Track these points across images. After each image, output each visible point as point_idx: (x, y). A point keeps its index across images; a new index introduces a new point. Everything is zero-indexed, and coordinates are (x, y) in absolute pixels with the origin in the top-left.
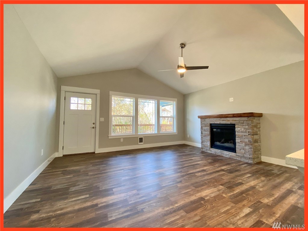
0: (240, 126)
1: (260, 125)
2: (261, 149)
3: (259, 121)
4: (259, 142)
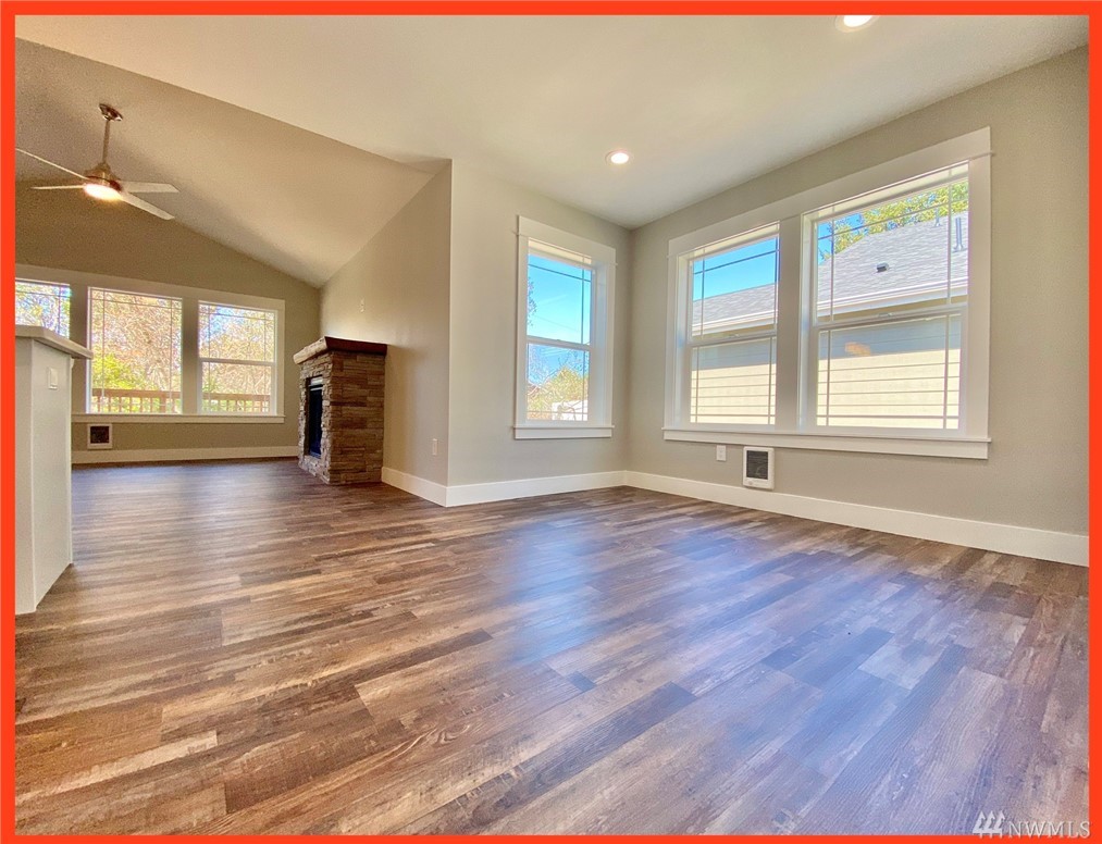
1: (381, 377)
2: (381, 447)
3: (376, 368)
4: (370, 425)
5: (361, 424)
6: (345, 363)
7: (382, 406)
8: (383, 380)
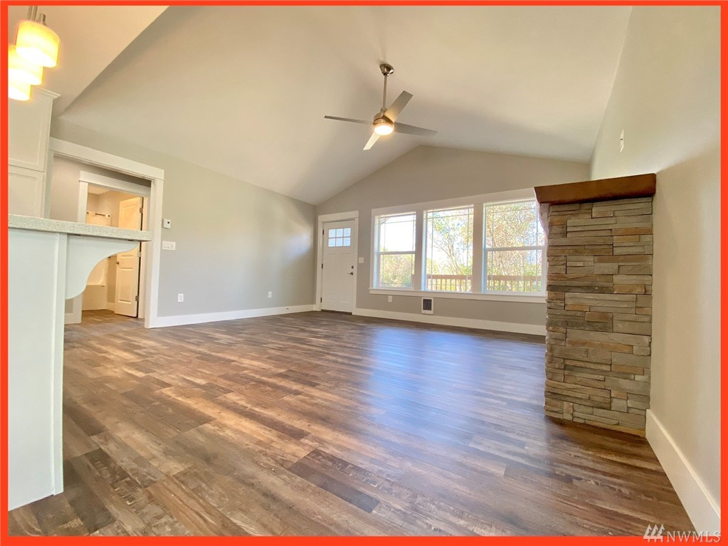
1: (647, 238)
2: (645, 370)
3: (634, 223)
4: (619, 326)
5: (603, 323)
6: (570, 223)
7: (647, 293)
8: (651, 244)
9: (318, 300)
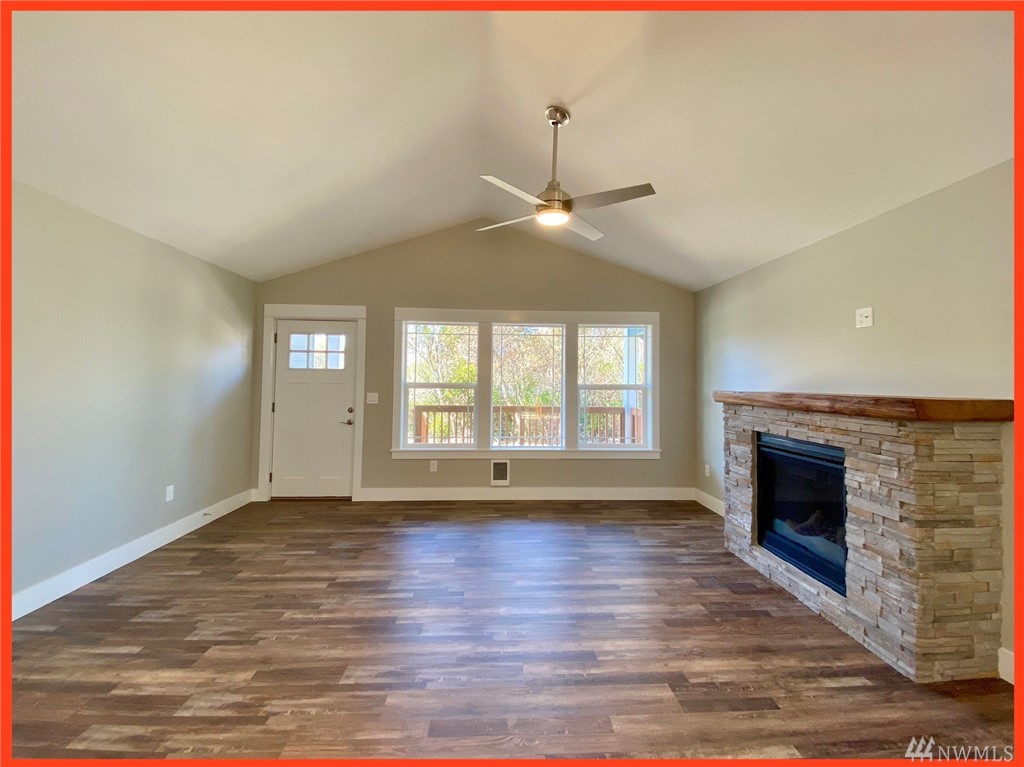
0: (863, 465)
1: (998, 466)
3: (988, 447)
4: (979, 564)
5: (966, 563)
6: (936, 444)
7: (998, 525)
8: (1001, 473)
9: (263, 477)
